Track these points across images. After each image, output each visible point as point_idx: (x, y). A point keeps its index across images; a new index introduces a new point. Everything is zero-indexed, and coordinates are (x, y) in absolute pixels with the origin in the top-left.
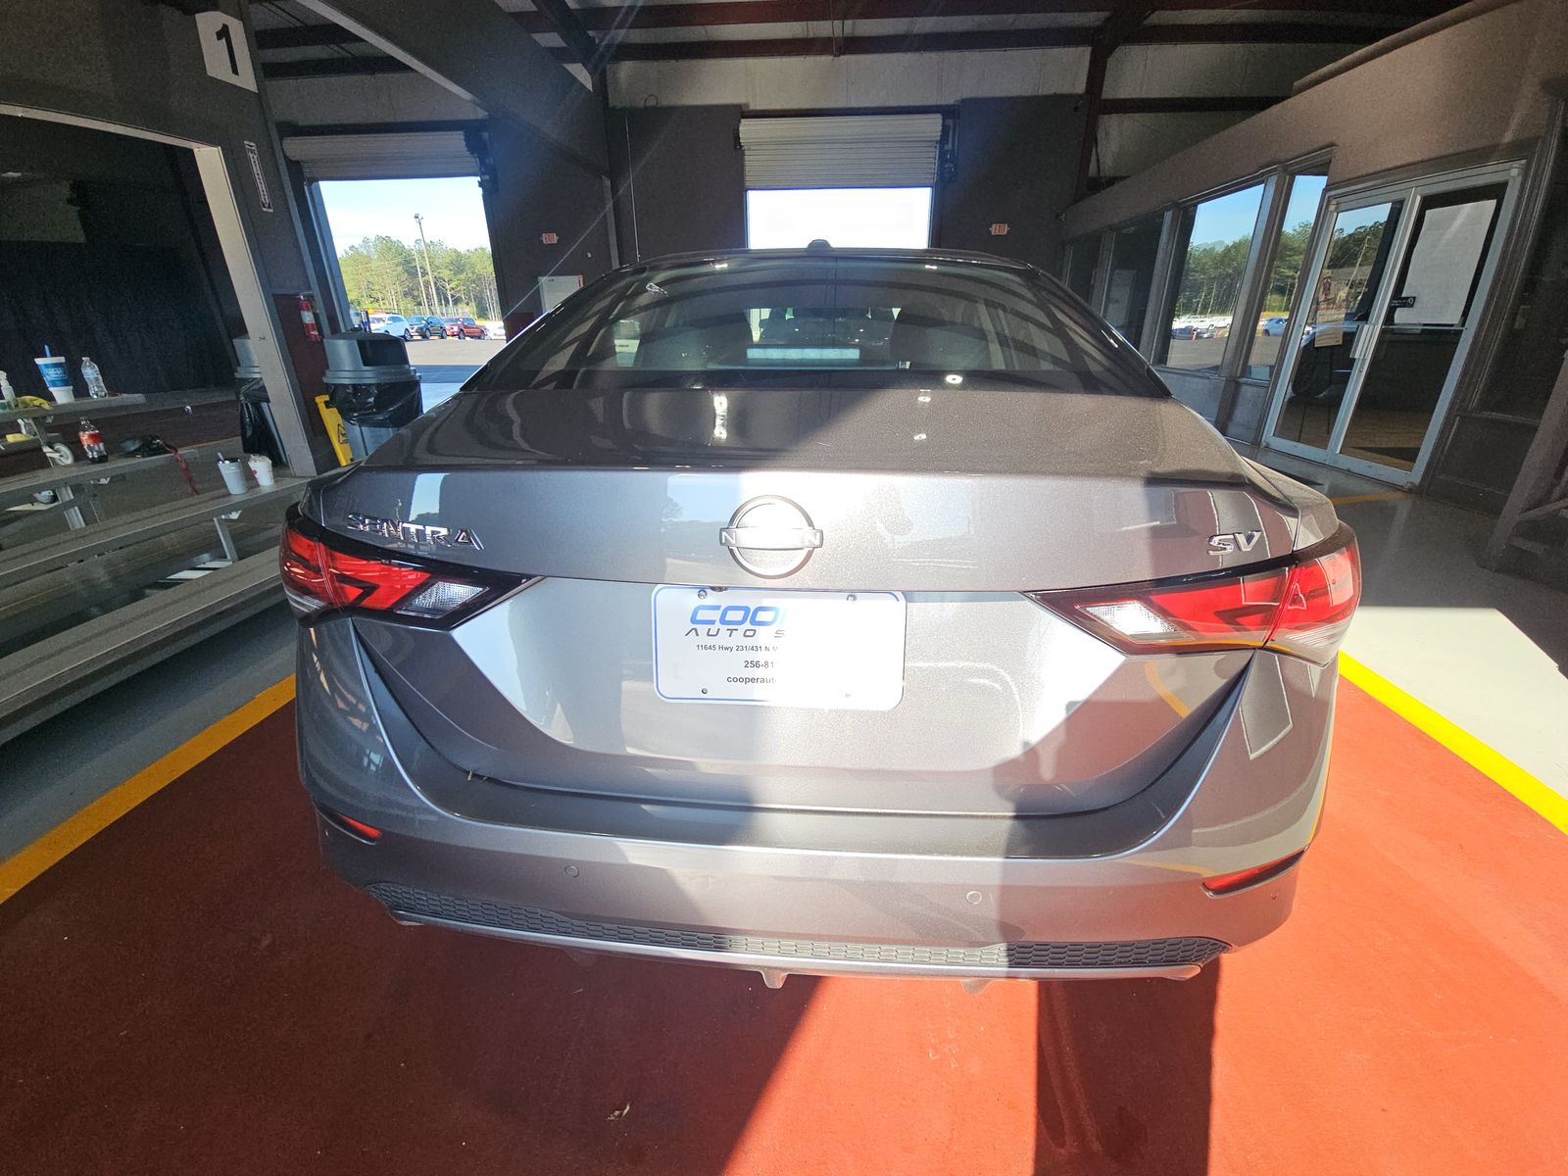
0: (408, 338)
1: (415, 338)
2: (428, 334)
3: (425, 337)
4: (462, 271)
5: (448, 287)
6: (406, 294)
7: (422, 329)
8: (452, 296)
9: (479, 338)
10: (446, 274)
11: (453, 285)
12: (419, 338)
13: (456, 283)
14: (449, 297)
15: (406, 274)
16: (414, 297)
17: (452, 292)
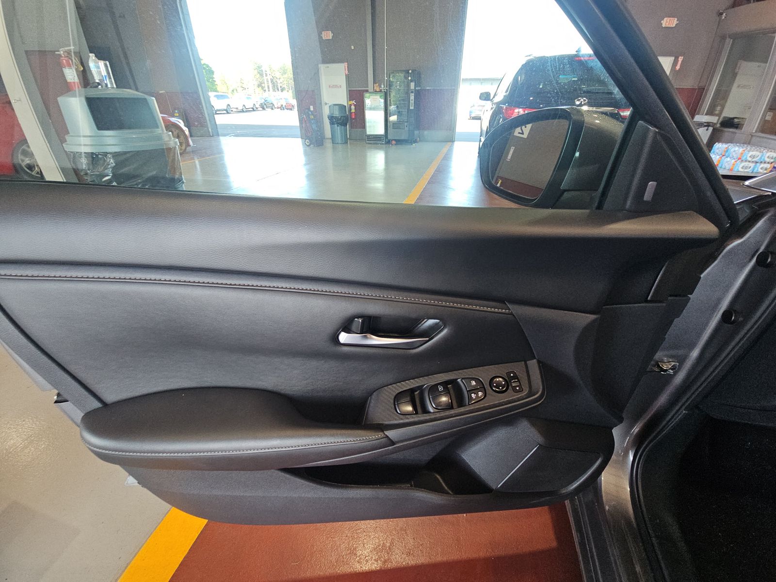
0: (255, 109)
1: (259, 109)
2: (265, 107)
3: (264, 109)
4: (285, 73)
5: (279, 82)
6: (259, 86)
7: (262, 104)
8: (281, 87)
9: (291, 109)
10: (278, 75)
11: (281, 81)
12: (261, 109)
13: (283, 79)
14: (279, 87)
15: (259, 75)
16: (263, 88)
17: (281, 85)
